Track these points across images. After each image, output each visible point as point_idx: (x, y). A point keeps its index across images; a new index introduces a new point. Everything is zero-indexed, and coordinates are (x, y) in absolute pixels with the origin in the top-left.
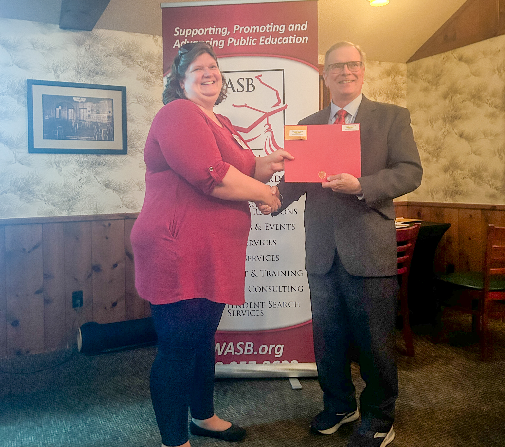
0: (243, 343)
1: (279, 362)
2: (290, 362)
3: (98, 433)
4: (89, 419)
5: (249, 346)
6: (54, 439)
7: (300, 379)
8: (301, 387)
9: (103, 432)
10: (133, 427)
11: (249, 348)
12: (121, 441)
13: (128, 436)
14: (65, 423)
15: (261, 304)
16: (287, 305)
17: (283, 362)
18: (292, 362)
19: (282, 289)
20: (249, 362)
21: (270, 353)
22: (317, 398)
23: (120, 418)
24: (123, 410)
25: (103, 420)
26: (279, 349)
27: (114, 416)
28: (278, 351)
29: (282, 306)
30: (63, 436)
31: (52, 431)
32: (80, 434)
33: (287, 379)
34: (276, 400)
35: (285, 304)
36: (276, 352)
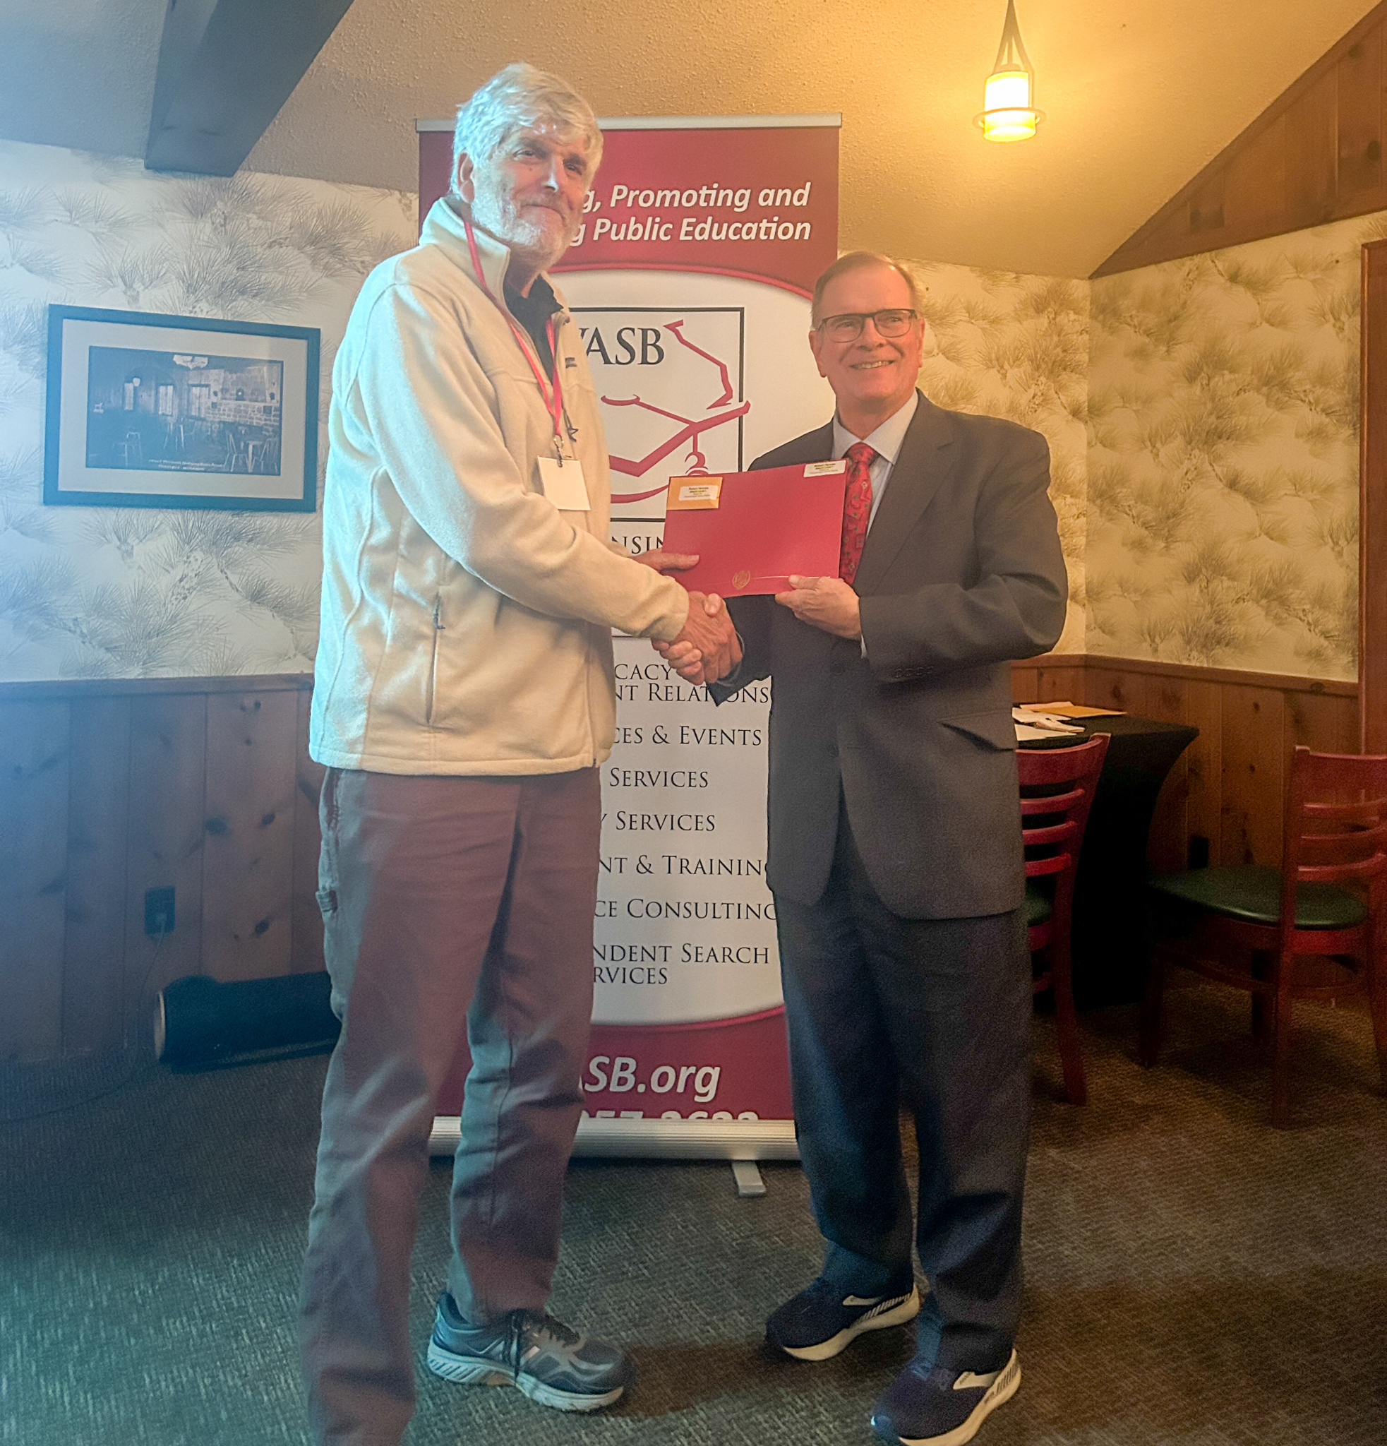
0: (607, 1060)
1: (705, 1115)
2: (735, 1117)
3: (186, 1313)
4: (166, 1270)
5: (624, 1067)
6: (63, 1328)
7: (762, 1164)
8: (763, 1190)
9: (200, 1311)
10: (284, 1298)
11: (623, 1074)
12: (247, 1341)
13: (267, 1327)
14: (98, 1280)
15: (660, 952)
16: (733, 956)
17: (716, 1116)
18: (741, 1116)
19: (721, 911)
20: (623, 1114)
21: (680, 1089)
22: (806, 1227)
23: (250, 1269)
24: (262, 1246)
25: (203, 1274)
26: (706, 1080)
27: (235, 1262)
28: (704, 1086)
29: (720, 958)
30: (87, 1320)
31: (57, 1303)
32: (135, 1316)
33: (727, 1164)
34: (691, 1228)
35: (727, 952)
36: (699, 1088)
